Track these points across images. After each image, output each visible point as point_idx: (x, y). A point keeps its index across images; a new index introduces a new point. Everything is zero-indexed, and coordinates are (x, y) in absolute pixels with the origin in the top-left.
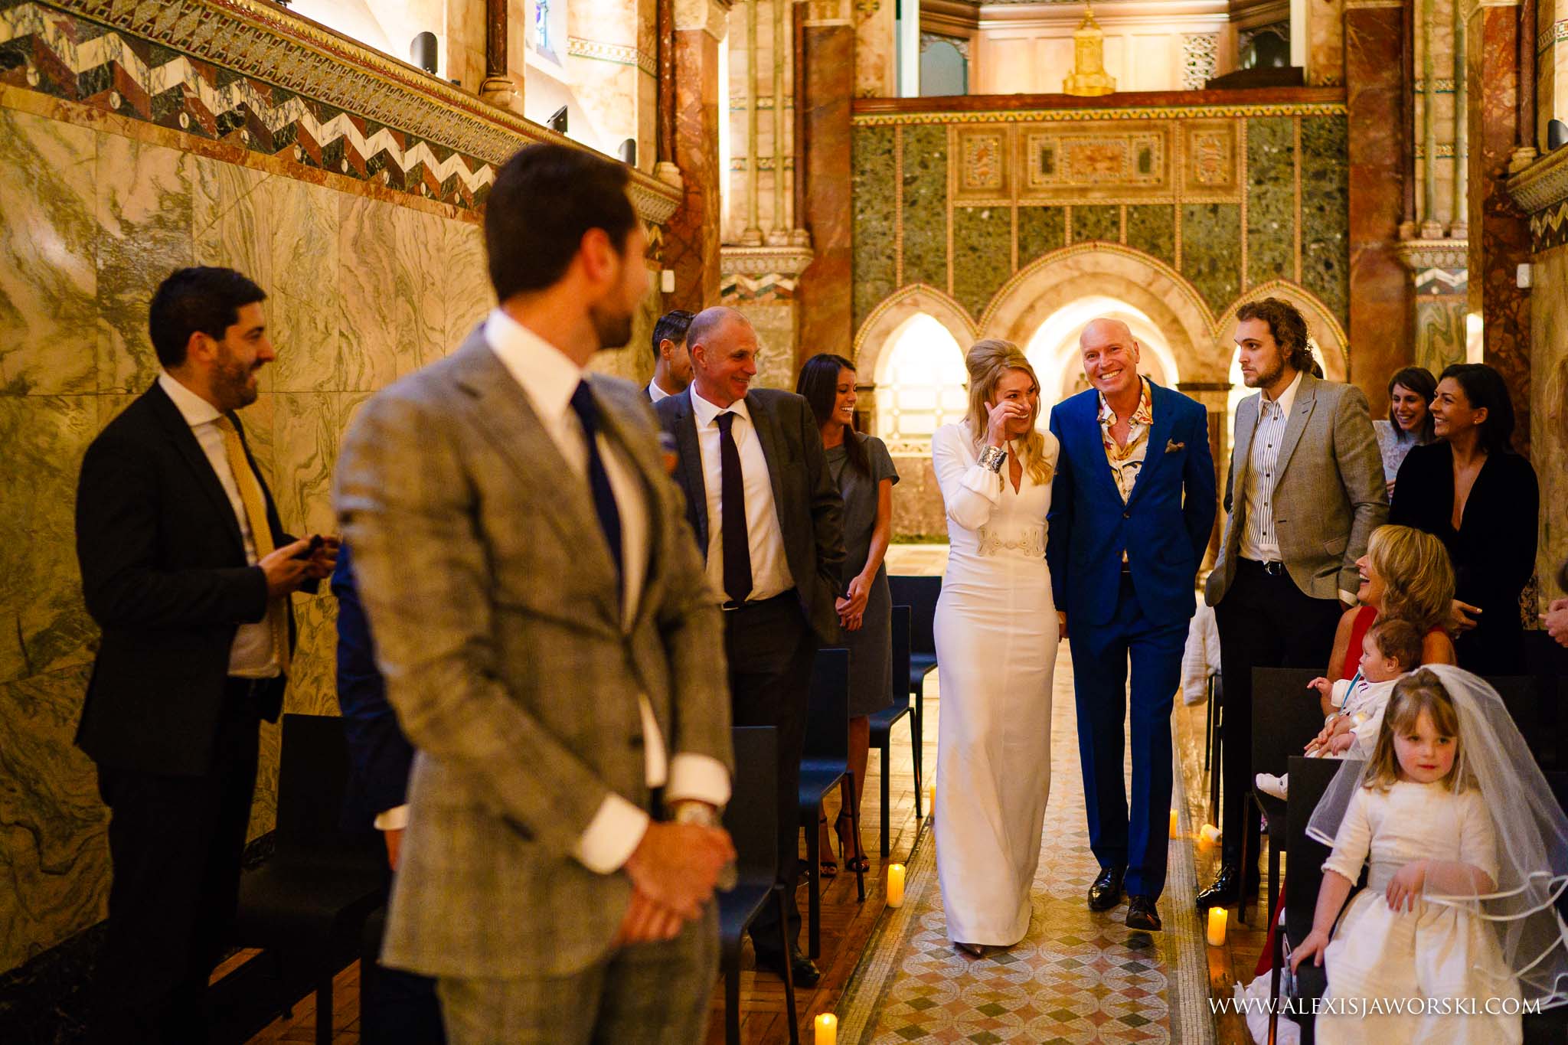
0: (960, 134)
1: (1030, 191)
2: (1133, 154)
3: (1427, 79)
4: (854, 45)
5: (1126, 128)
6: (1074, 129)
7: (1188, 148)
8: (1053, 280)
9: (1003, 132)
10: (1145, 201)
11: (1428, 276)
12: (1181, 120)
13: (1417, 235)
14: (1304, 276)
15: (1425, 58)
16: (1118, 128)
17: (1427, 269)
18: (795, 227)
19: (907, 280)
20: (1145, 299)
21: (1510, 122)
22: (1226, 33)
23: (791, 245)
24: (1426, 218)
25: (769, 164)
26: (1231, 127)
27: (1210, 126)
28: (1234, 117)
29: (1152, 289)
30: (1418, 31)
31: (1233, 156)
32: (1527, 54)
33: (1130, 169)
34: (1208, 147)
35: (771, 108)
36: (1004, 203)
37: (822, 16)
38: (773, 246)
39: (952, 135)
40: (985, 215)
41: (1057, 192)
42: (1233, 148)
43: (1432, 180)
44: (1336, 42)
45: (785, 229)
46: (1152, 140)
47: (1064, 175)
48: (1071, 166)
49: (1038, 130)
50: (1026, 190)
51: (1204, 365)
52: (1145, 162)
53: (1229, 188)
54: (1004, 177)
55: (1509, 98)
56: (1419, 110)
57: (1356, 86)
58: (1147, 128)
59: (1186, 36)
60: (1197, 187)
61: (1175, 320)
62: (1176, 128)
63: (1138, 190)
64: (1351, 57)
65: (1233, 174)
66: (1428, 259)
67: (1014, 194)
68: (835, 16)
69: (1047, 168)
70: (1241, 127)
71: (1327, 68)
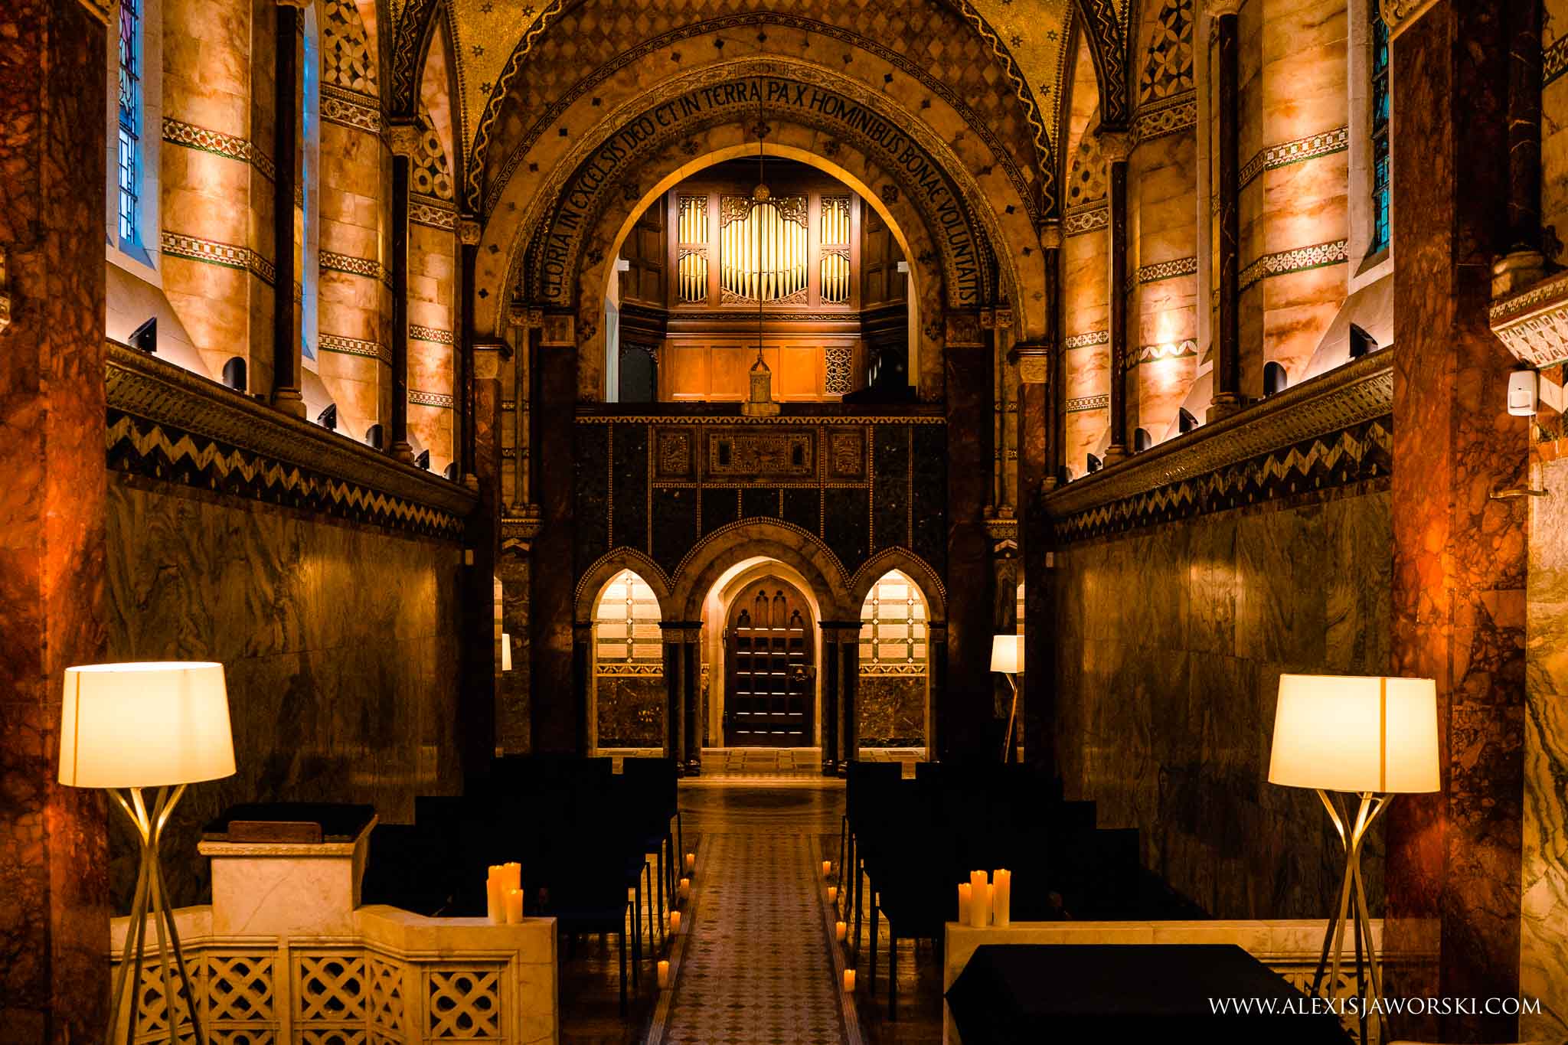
0: (658, 433)
1: (711, 477)
2: (788, 449)
3: (1003, 402)
4: (576, 361)
5: (786, 431)
6: (745, 431)
7: (830, 447)
8: (729, 545)
9: (690, 431)
10: (798, 486)
11: (1003, 545)
12: (826, 426)
13: (995, 516)
14: (914, 544)
15: (1002, 387)
16: (778, 431)
17: (1002, 540)
18: (531, 502)
19: (616, 544)
20: (797, 559)
21: (1042, 459)
22: (859, 347)
23: (527, 516)
24: (1001, 503)
25: (511, 453)
26: (862, 432)
27: (847, 431)
28: (864, 424)
29: (803, 552)
30: (997, 368)
31: (863, 453)
32: (1052, 417)
33: (786, 461)
34: (845, 448)
35: (514, 410)
36: (691, 486)
37: (552, 339)
38: (515, 517)
39: (651, 433)
40: (677, 494)
41: (732, 478)
42: (864, 447)
43: (1005, 475)
44: (939, 369)
45: (523, 504)
46: (804, 440)
47: (736, 464)
48: (742, 458)
49: (717, 430)
50: (708, 476)
51: (840, 608)
52: (797, 455)
53: (861, 477)
54: (691, 466)
55: (1041, 442)
56: (997, 425)
57: (953, 404)
58: (800, 431)
59: (829, 349)
60: (835, 475)
61: (820, 575)
62: (821, 433)
63: (792, 478)
64: (949, 382)
65: (863, 467)
66: (1003, 532)
67: (699, 478)
68: (563, 339)
69: (724, 459)
70: (870, 432)
71: (933, 389)
